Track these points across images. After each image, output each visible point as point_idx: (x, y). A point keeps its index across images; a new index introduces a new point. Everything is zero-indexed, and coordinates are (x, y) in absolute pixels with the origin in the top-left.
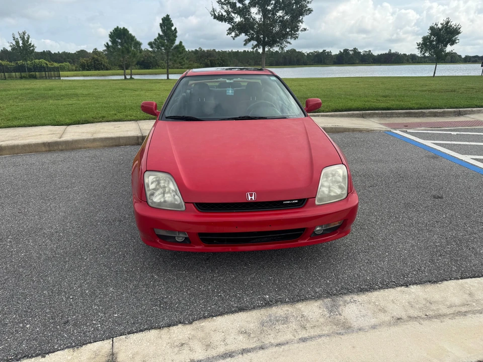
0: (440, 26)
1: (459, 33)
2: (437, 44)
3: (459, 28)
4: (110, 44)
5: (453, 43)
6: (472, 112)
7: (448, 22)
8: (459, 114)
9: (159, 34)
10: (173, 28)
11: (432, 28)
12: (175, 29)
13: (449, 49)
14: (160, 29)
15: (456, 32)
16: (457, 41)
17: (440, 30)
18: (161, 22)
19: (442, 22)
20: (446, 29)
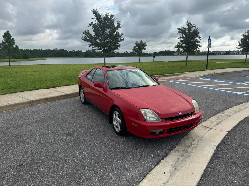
0: (139, 43)
1: (146, 46)
2: (139, 50)
5: (145, 49)
6: (182, 74)
8: (177, 75)
9: (3, 41)
10: (12, 38)
11: (136, 43)
12: (13, 39)
13: (143, 51)
14: (3, 39)
15: (145, 45)
16: (146, 49)
17: (139, 44)
18: (4, 35)
19: (140, 41)
20: (141, 44)
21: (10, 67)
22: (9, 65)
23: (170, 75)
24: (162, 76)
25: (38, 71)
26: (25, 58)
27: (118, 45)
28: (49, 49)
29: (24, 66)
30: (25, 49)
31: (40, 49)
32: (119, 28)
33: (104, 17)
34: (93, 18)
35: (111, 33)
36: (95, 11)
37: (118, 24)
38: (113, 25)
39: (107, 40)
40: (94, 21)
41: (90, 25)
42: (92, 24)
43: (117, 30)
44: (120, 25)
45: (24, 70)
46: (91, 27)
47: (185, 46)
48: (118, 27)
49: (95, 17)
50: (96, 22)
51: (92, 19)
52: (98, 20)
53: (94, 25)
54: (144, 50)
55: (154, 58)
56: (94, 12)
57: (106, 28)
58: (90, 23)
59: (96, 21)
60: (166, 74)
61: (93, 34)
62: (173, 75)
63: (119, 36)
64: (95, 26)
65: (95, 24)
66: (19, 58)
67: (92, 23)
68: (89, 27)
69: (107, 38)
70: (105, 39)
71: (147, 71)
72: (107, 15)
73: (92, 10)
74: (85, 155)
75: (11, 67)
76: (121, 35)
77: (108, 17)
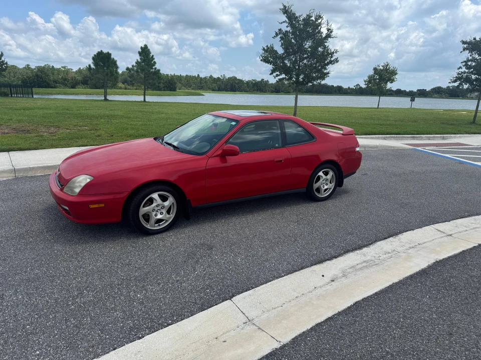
0: (382, 68)
1: (396, 74)
2: (379, 82)
3: (396, 70)
4: (92, 66)
5: (392, 81)
7: (388, 65)
11: (375, 69)
13: (389, 86)
14: (139, 57)
15: (394, 73)
16: (395, 80)
17: (382, 70)
18: (140, 50)
19: (383, 65)
20: (386, 70)
21: (144, 103)
22: (143, 100)
23: (425, 137)
24: (408, 137)
25: (185, 114)
26: (171, 90)
27: (325, 71)
28: (211, 75)
29: (166, 104)
30: (173, 74)
31: (196, 76)
32: (329, 39)
33: (304, 20)
34: (284, 22)
35: (314, 48)
36: (287, 8)
37: (328, 30)
38: (320, 32)
39: (305, 61)
40: (285, 28)
41: (277, 34)
42: (280, 33)
43: (326, 42)
44: (331, 32)
45: (164, 110)
46: (278, 38)
47: (476, 80)
48: (328, 36)
49: (287, 20)
50: (289, 29)
51: (282, 23)
52: (291, 24)
53: (283, 34)
54: (391, 83)
55: (413, 100)
56: (286, 11)
57: (305, 39)
58: (277, 31)
59: (287, 27)
60: (419, 134)
61: (280, 51)
62: (434, 137)
63: (328, 54)
64: (284, 36)
65: (286, 31)
66: (160, 90)
67: (280, 30)
68: (274, 37)
69: (306, 58)
70: (302, 59)
71: (381, 126)
72: (309, 16)
73: (282, 7)
74: (216, 235)
75: (146, 103)
76: (333, 53)
77: (311, 19)
